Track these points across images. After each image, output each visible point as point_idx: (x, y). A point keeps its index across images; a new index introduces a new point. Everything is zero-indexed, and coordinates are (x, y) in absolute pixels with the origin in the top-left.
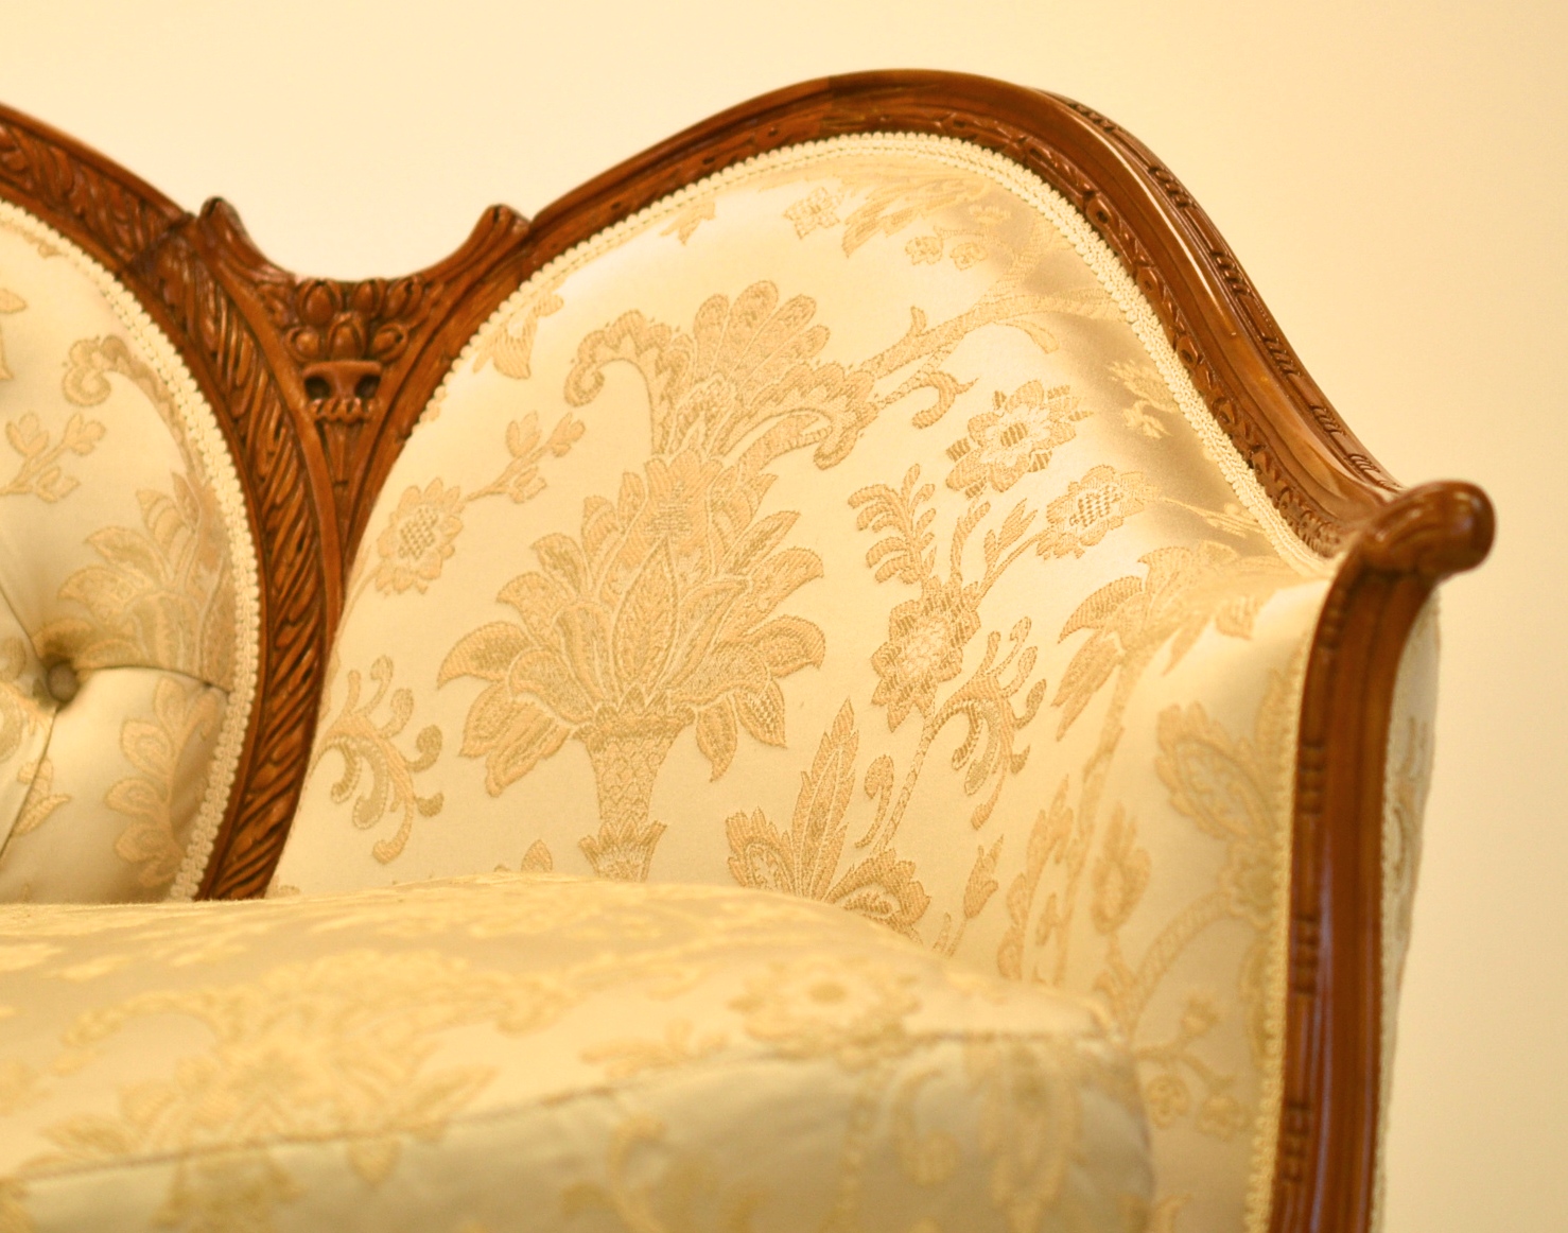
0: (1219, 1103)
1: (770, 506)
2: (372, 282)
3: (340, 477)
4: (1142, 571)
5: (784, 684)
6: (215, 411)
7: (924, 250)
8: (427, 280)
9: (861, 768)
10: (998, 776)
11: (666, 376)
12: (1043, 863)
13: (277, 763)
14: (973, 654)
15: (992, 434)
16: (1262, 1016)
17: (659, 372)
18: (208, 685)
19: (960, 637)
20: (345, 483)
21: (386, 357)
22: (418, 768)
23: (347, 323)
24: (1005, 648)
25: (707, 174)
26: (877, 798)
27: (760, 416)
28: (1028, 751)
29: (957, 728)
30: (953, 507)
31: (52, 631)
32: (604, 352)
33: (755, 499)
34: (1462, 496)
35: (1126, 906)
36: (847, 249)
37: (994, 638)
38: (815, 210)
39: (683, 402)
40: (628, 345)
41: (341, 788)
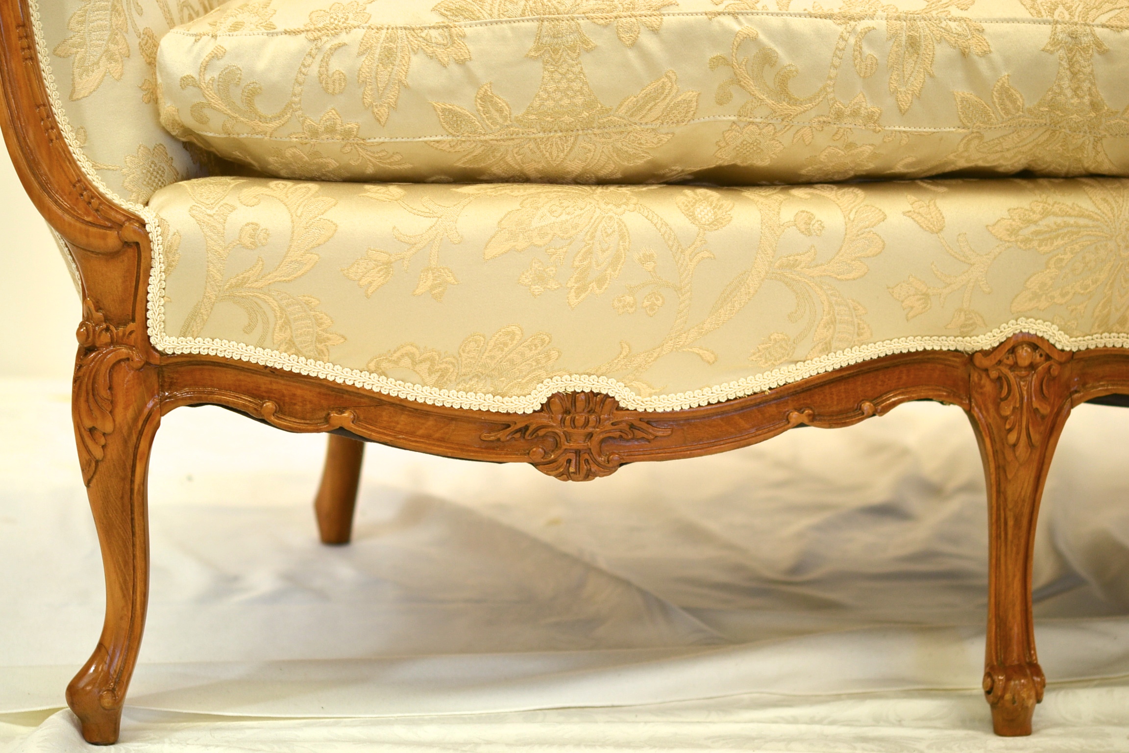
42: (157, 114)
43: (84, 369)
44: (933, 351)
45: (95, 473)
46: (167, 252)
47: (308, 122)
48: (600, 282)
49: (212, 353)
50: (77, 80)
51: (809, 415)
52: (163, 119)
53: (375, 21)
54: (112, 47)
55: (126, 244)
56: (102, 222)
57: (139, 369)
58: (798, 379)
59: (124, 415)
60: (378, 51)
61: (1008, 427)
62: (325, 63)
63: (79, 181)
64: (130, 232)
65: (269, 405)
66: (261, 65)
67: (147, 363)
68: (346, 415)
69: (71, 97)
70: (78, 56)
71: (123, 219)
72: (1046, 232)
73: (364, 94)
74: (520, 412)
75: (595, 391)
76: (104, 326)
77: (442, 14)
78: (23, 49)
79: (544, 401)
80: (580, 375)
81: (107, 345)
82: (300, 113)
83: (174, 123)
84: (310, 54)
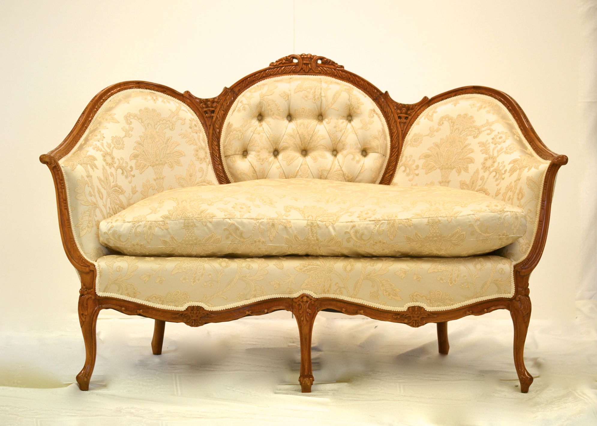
0: (531, 220)
1: (467, 142)
2: (408, 105)
3: (402, 130)
4: (519, 158)
5: (469, 165)
6: (385, 119)
7: (488, 112)
8: (416, 105)
9: (480, 176)
10: (500, 180)
11: (452, 124)
12: (508, 191)
13: (391, 166)
14: (496, 165)
15: (498, 137)
16: (537, 211)
17: (451, 123)
18: (384, 155)
19: (494, 162)
21: (409, 115)
22: (415, 170)
23: (404, 110)
24: (500, 165)
25: (455, 96)
26: (482, 180)
27: (466, 130)
28: (505, 178)
29: (494, 174)
30: (492, 146)
31: (364, 147)
32: (444, 119)
33: (465, 141)
34: (565, 157)
35: (522, 198)
36: (478, 111)
37: (499, 163)
38: (473, 105)
39: (455, 127)
40: (447, 119)
41: (404, 171)
42: (99, 240)
43: (81, 300)
44: (283, 298)
45: (83, 324)
46: (100, 272)
47: (132, 243)
48: (199, 280)
49: (110, 296)
50: (81, 232)
51: (251, 312)
52: (100, 241)
53: (148, 220)
54: (89, 225)
55: (91, 271)
56: (85, 265)
57: (94, 300)
58: (248, 303)
59: (90, 311)
60: (148, 227)
61: (301, 316)
62: (136, 229)
63: (80, 256)
64: (91, 268)
65: (123, 309)
66: (122, 229)
67: (95, 299)
68: (141, 311)
69: (79, 236)
70: (81, 227)
71: (90, 265)
72: (309, 269)
73: (144, 236)
74: (181, 310)
75: (199, 306)
76: (85, 290)
77: (163, 218)
78: (68, 225)
79: (187, 308)
80: (195, 302)
81: (86, 294)
82: (130, 241)
83: (103, 242)
84: (133, 227)
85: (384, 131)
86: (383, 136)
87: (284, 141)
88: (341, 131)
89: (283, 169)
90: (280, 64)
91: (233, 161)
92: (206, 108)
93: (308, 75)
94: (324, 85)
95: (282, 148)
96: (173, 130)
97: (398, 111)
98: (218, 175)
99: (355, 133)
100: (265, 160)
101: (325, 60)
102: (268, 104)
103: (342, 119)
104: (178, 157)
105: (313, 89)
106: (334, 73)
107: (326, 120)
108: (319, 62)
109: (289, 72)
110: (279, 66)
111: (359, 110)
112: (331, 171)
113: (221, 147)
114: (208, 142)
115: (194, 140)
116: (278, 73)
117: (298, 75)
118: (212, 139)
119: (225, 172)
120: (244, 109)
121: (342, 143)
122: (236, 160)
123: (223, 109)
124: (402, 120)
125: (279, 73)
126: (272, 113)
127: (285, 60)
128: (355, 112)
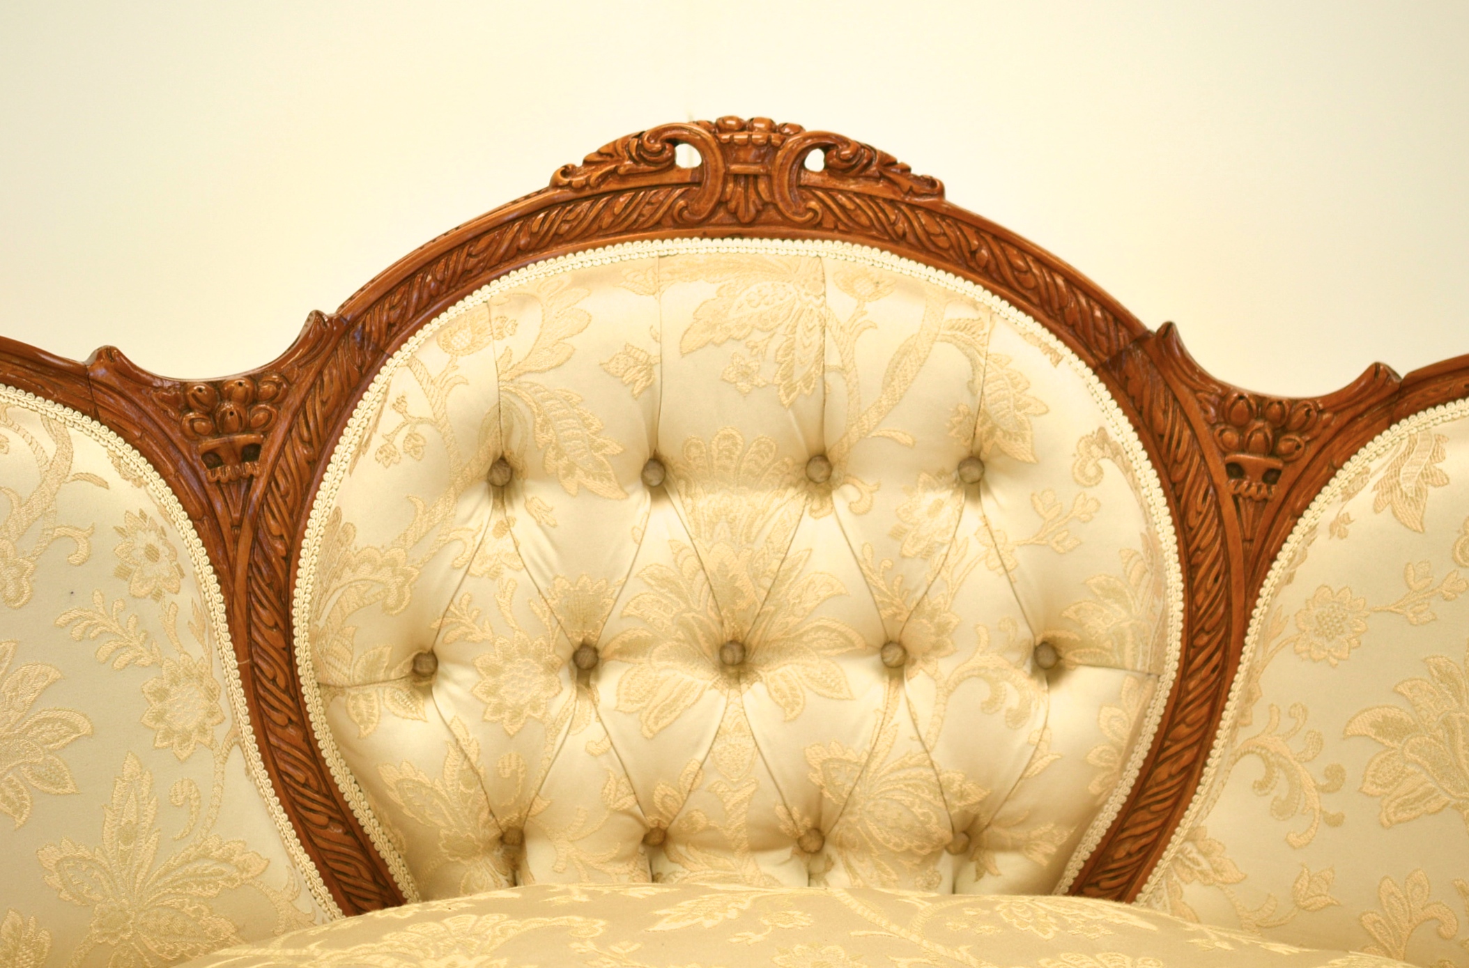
2: (1280, 402)
3: (1248, 535)
6: (1159, 476)
8: (1322, 407)
13: (1188, 726)
20: (1251, 541)
22: (1324, 791)
23: (1260, 430)
31: (1050, 634)
41: (1259, 786)
85: (1151, 543)
86: (1147, 576)
87: (627, 611)
88: (927, 554)
89: (623, 757)
90: (604, 178)
91: (358, 715)
92: (216, 433)
93: (751, 236)
94: (840, 304)
95: (615, 645)
96: (25, 598)
97: (1231, 436)
98: (287, 779)
99: (1003, 565)
100: (528, 711)
101: (847, 152)
102: (539, 420)
103: (934, 489)
104: (51, 752)
105: (781, 330)
106: (894, 224)
107: (848, 490)
108: (815, 161)
109: (651, 222)
110: (603, 188)
111: (1024, 440)
112: (873, 766)
113: (295, 632)
114: (229, 613)
115: (146, 637)
116: (595, 227)
117: (703, 236)
118: (249, 593)
119: (324, 760)
120: (415, 447)
121: (931, 617)
122: (376, 712)
123: (305, 434)
124: (1250, 486)
125: (600, 228)
126: (564, 462)
127: (631, 158)
128: (1003, 453)
